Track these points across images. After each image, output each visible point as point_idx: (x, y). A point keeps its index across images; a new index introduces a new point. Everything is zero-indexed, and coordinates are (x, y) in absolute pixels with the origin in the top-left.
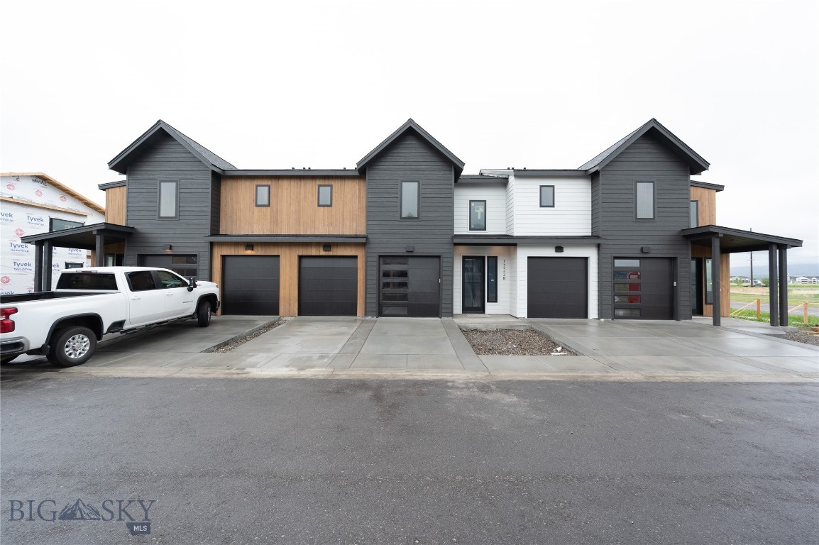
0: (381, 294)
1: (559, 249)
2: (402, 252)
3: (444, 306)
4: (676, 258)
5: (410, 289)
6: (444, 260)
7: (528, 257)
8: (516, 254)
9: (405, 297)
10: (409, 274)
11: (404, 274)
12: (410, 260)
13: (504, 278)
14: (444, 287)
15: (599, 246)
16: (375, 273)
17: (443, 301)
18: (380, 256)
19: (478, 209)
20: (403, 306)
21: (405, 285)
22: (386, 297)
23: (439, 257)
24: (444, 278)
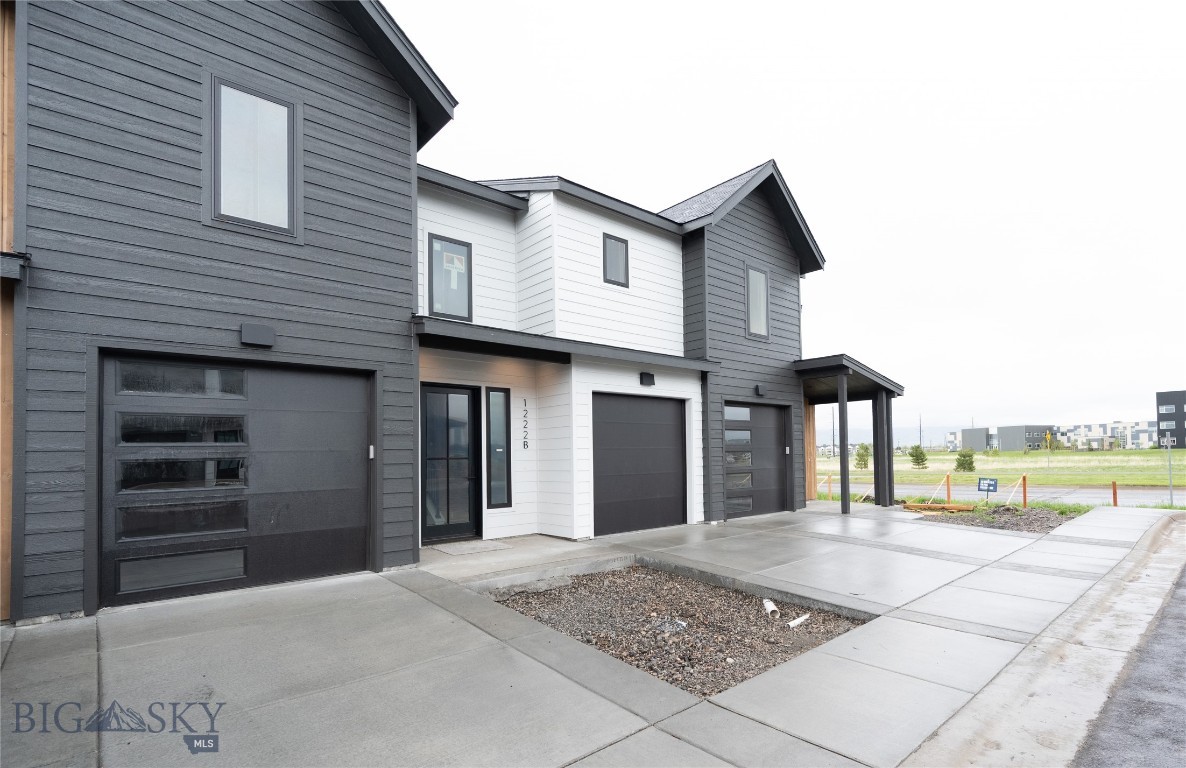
0: (110, 514)
1: (646, 378)
2: (224, 344)
3: (388, 531)
4: (789, 407)
5: (254, 485)
6: (389, 385)
7: (595, 394)
8: (569, 382)
9: (233, 513)
10: (251, 429)
11: (229, 429)
12: (253, 380)
13: (525, 445)
14: (388, 472)
15: (703, 377)
16: (84, 423)
17: (387, 517)
18: (105, 353)
19: (451, 261)
20: (226, 546)
21: (229, 471)
22: (137, 523)
23: (368, 375)
24: (387, 443)
